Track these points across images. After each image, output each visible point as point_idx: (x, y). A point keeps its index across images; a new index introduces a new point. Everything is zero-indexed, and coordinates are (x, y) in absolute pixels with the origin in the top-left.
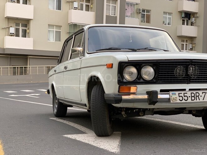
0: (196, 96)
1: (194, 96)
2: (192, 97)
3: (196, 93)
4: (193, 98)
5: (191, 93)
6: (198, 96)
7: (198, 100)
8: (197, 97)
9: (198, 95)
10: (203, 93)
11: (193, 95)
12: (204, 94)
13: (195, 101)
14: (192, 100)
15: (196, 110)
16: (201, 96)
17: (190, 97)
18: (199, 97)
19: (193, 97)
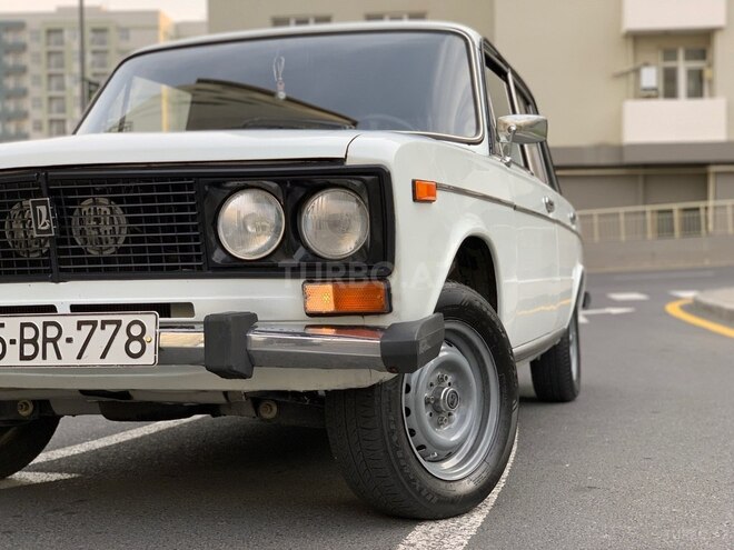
0: (46, 340)
1: (33, 341)
2: (23, 341)
3: (46, 324)
4: (29, 349)
5: (23, 325)
6: (54, 341)
7: (52, 360)
8: (50, 346)
9: (52, 332)
10: (80, 325)
11: (29, 333)
12: (86, 329)
13: (38, 361)
14: (23, 358)
15: (34, 402)
16: (69, 340)
17: (13, 342)
18: (61, 343)
19: (29, 341)
